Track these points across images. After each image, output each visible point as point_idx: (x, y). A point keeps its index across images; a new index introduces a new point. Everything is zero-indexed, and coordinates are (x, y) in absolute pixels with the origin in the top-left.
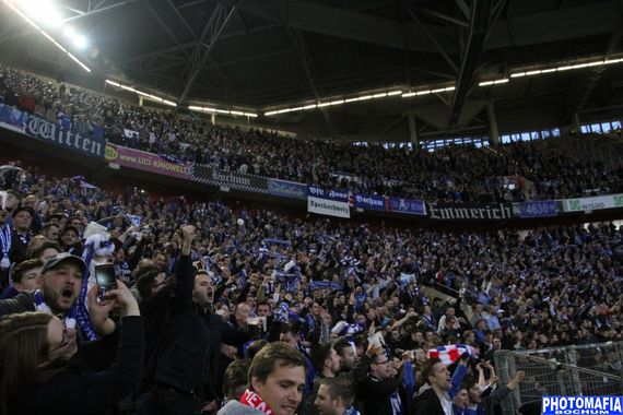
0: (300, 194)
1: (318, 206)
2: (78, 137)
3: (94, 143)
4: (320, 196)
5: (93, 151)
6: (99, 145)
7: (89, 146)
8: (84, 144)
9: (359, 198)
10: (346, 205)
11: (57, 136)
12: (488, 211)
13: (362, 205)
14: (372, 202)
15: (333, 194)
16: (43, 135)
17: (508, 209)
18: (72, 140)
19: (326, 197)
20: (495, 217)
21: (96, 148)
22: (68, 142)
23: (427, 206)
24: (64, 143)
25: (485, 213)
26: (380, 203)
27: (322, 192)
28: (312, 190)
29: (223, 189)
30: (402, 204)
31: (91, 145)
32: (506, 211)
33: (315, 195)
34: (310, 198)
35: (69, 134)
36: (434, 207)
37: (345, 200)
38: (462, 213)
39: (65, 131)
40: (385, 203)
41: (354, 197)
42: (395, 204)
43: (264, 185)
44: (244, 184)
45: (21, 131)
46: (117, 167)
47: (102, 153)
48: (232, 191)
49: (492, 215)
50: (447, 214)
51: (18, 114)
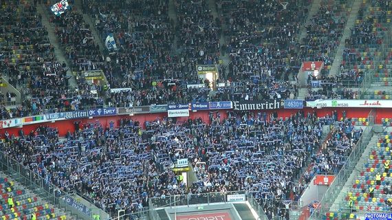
0: (164, 110)
1: (173, 113)
3: (84, 112)
4: (174, 109)
5: (84, 116)
7: (83, 114)
8: (81, 114)
9: (194, 106)
10: (187, 110)
11: (73, 116)
13: (196, 108)
14: (201, 106)
15: (180, 106)
16: (69, 117)
19: (177, 108)
20: (270, 107)
22: (76, 116)
23: (233, 104)
25: (264, 106)
26: (206, 106)
27: (175, 107)
28: (170, 107)
29: (130, 115)
30: (218, 105)
32: (277, 105)
33: (172, 109)
34: (169, 111)
36: (237, 104)
37: (187, 108)
38: (251, 107)
39: (75, 113)
40: (208, 106)
41: (192, 106)
42: (214, 105)
43: (148, 110)
44: (139, 111)
45: (64, 119)
46: (92, 118)
47: (87, 115)
48: (135, 115)
49: (268, 106)
50: (243, 107)
51: (62, 114)
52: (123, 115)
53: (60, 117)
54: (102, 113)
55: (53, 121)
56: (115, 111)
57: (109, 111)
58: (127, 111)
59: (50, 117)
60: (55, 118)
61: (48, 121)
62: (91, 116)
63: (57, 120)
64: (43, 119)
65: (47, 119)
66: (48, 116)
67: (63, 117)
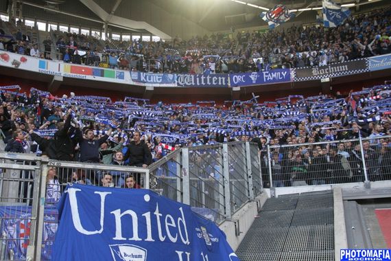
2: (208, 78)
3: (220, 78)
5: (220, 83)
6: (224, 79)
7: (217, 81)
8: (214, 81)
11: (195, 81)
16: (187, 84)
18: (205, 80)
21: (222, 81)
22: (203, 83)
24: (201, 84)
29: (323, 80)
31: (218, 79)
35: (203, 78)
39: (200, 77)
43: (364, 65)
44: (343, 70)
45: (176, 86)
46: (238, 89)
47: (226, 82)
48: (333, 80)
51: (170, 76)
52: (306, 82)
53: (165, 80)
54: (260, 79)
55: (150, 87)
56: (288, 76)
57: (274, 75)
58: (314, 72)
59: (142, 78)
60: (153, 82)
61: (135, 84)
62: (236, 86)
63: (158, 85)
64: (121, 77)
65: (133, 80)
66: (135, 75)
67: (173, 81)
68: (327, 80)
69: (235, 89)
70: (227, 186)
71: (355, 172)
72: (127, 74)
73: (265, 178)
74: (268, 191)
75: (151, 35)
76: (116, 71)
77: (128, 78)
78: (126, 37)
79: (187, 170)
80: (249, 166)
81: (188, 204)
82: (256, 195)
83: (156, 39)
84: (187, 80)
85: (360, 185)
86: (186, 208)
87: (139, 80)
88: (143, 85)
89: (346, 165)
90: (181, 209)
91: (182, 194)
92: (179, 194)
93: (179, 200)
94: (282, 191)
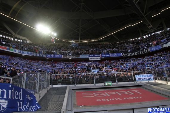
0: (87, 57)
2: (40, 54)
4: (93, 57)
7: (43, 56)
9: (103, 55)
11: (37, 55)
12: (140, 52)
13: (104, 57)
14: (106, 55)
15: (96, 55)
17: (146, 50)
18: (39, 55)
20: (142, 53)
21: (44, 56)
23: (123, 54)
25: (139, 53)
26: (109, 55)
27: (93, 55)
28: (90, 55)
29: (69, 59)
32: (146, 51)
33: (91, 57)
34: (90, 58)
35: (39, 54)
36: (125, 54)
37: (99, 56)
38: (132, 54)
40: (110, 55)
41: (102, 55)
42: (113, 55)
43: (79, 56)
44: (74, 57)
45: (31, 55)
46: (48, 58)
47: (45, 56)
48: (72, 59)
49: (141, 53)
50: (128, 55)
51: (30, 53)
52: (65, 59)
53: (28, 54)
54: (54, 56)
55: (23, 55)
56: (61, 56)
57: (58, 56)
58: (68, 56)
59: (22, 52)
60: (25, 54)
61: (19, 53)
62: (48, 57)
63: (26, 55)
64: (15, 51)
65: (19, 52)
66: (19, 51)
67: (30, 54)
68: (71, 59)
69: (47, 58)
70: (38, 84)
71: (73, 82)
72: (17, 50)
73: (51, 83)
74: (51, 86)
75: (27, 41)
76: (14, 49)
77: (17, 52)
78: (19, 41)
79: (25, 79)
80: (46, 79)
81: (24, 88)
82: (47, 87)
83: (28, 42)
84: (34, 54)
85: (74, 85)
86: (23, 89)
87: (20, 53)
88: (21, 54)
89: (71, 80)
90: (21, 90)
91: (23, 85)
92: (22, 85)
93: (22, 87)
94: (54, 86)
